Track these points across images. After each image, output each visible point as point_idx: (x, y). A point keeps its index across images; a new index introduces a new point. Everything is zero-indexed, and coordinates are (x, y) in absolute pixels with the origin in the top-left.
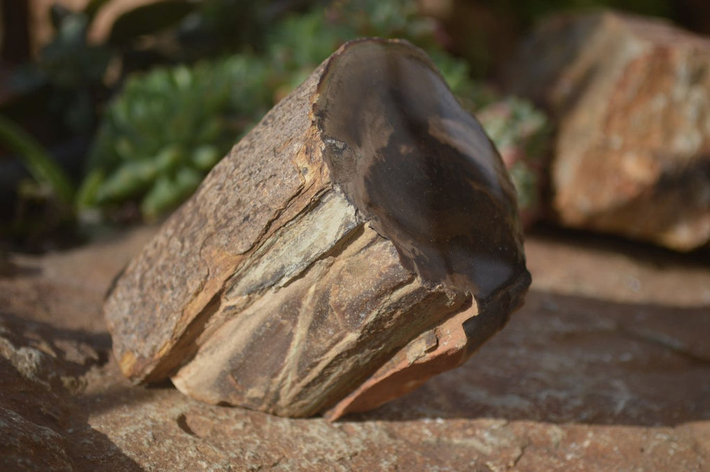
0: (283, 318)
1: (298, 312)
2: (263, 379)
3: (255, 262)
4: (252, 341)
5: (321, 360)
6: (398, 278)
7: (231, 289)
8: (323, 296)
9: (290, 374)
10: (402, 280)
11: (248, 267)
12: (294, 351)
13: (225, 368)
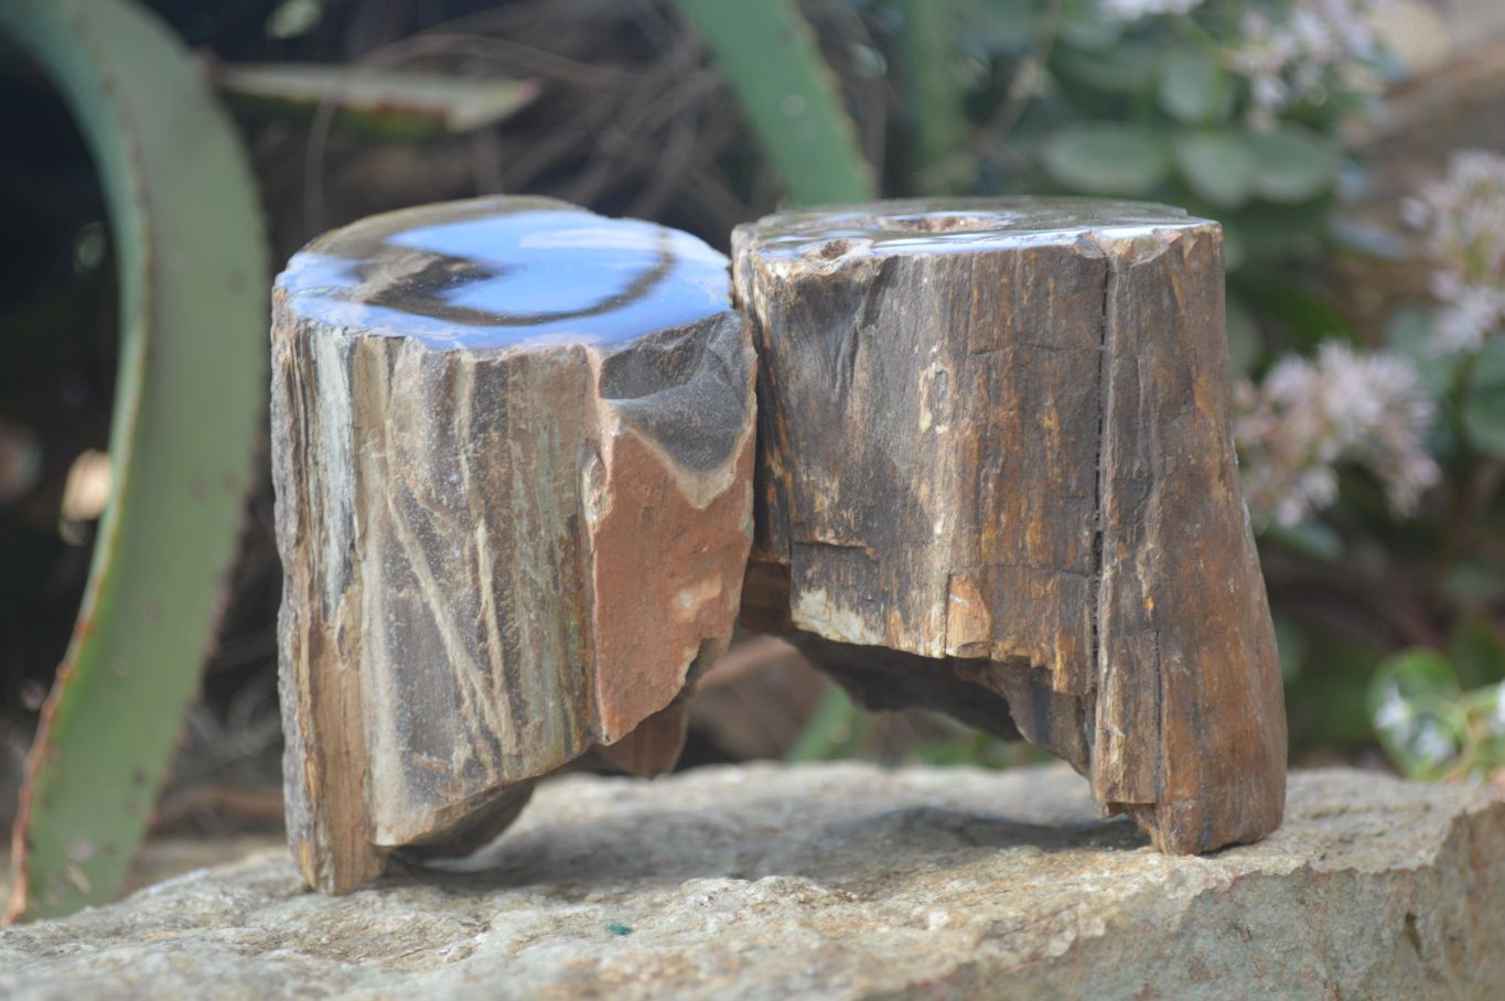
0: (400, 589)
1: (407, 561)
2: (450, 723)
3: (323, 537)
4: (396, 666)
5: (484, 615)
6: (438, 372)
7: (326, 607)
8: (407, 501)
9: (472, 677)
10: (443, 372)
11: (320, 553)
12: (448, 633)
13: (402, 748)
